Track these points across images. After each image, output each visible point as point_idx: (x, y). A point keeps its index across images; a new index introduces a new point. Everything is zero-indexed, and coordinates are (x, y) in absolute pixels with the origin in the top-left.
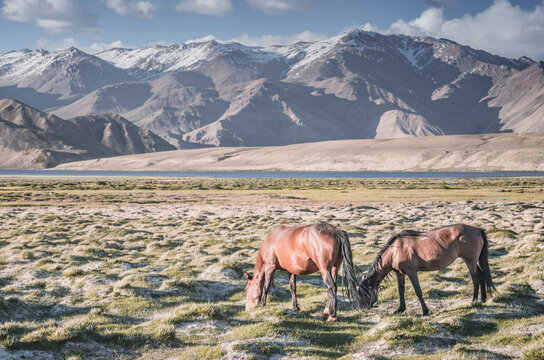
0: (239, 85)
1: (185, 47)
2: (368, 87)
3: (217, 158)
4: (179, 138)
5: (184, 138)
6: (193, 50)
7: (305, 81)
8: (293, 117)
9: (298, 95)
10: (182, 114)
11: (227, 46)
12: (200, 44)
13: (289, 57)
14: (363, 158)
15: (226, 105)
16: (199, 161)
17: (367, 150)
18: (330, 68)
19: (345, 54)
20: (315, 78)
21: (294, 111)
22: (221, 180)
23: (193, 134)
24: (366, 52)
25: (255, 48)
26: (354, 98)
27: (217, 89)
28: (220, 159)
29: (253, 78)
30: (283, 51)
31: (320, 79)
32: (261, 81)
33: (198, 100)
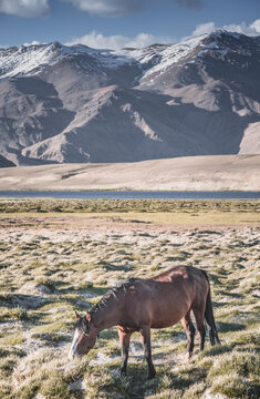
0: (86, 93)
1: (25, 50)
2: (232, 95)
3: (59, 176)
4: (18, 153)
5: (24, 153)
6: (33, 53)
7: (160, 88)
8: (146, 129)
9: (153, 104)
10: (22, 125)
11: (72, 48)
12: (41, 46)
13: (142, 62)
14: (224, 176)
15: (70, 116)
16: (39, 179)
17: (229, 167)
18: (188, 73)
19: (206, 58)
20: (172, 85)
21: (148, 122)
22: (63, 201)
23: (34, 148)
24: (229, 55)
25: (104, 51)
26: (216, 108)
27: (61, 97)
28: (64, 177)
29: (102, 85)
30: (135, 55)
31: (178, 87)
32: (111, 88)
33: (39, 109)
